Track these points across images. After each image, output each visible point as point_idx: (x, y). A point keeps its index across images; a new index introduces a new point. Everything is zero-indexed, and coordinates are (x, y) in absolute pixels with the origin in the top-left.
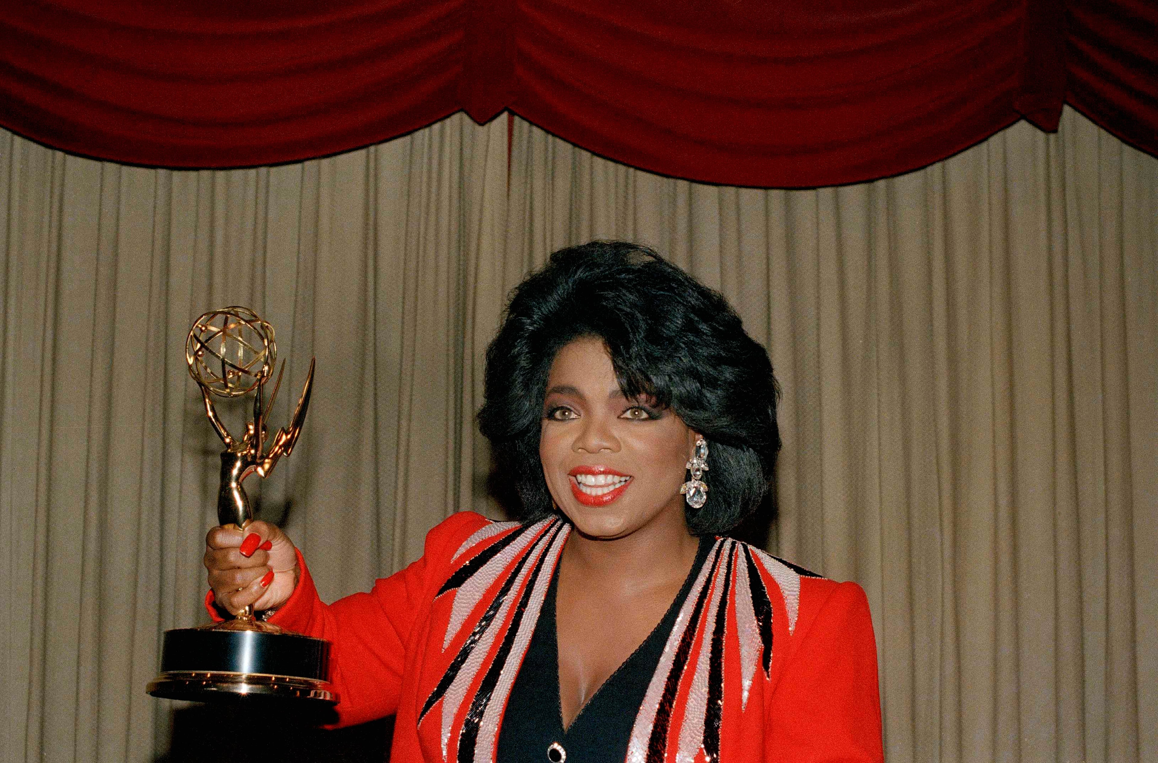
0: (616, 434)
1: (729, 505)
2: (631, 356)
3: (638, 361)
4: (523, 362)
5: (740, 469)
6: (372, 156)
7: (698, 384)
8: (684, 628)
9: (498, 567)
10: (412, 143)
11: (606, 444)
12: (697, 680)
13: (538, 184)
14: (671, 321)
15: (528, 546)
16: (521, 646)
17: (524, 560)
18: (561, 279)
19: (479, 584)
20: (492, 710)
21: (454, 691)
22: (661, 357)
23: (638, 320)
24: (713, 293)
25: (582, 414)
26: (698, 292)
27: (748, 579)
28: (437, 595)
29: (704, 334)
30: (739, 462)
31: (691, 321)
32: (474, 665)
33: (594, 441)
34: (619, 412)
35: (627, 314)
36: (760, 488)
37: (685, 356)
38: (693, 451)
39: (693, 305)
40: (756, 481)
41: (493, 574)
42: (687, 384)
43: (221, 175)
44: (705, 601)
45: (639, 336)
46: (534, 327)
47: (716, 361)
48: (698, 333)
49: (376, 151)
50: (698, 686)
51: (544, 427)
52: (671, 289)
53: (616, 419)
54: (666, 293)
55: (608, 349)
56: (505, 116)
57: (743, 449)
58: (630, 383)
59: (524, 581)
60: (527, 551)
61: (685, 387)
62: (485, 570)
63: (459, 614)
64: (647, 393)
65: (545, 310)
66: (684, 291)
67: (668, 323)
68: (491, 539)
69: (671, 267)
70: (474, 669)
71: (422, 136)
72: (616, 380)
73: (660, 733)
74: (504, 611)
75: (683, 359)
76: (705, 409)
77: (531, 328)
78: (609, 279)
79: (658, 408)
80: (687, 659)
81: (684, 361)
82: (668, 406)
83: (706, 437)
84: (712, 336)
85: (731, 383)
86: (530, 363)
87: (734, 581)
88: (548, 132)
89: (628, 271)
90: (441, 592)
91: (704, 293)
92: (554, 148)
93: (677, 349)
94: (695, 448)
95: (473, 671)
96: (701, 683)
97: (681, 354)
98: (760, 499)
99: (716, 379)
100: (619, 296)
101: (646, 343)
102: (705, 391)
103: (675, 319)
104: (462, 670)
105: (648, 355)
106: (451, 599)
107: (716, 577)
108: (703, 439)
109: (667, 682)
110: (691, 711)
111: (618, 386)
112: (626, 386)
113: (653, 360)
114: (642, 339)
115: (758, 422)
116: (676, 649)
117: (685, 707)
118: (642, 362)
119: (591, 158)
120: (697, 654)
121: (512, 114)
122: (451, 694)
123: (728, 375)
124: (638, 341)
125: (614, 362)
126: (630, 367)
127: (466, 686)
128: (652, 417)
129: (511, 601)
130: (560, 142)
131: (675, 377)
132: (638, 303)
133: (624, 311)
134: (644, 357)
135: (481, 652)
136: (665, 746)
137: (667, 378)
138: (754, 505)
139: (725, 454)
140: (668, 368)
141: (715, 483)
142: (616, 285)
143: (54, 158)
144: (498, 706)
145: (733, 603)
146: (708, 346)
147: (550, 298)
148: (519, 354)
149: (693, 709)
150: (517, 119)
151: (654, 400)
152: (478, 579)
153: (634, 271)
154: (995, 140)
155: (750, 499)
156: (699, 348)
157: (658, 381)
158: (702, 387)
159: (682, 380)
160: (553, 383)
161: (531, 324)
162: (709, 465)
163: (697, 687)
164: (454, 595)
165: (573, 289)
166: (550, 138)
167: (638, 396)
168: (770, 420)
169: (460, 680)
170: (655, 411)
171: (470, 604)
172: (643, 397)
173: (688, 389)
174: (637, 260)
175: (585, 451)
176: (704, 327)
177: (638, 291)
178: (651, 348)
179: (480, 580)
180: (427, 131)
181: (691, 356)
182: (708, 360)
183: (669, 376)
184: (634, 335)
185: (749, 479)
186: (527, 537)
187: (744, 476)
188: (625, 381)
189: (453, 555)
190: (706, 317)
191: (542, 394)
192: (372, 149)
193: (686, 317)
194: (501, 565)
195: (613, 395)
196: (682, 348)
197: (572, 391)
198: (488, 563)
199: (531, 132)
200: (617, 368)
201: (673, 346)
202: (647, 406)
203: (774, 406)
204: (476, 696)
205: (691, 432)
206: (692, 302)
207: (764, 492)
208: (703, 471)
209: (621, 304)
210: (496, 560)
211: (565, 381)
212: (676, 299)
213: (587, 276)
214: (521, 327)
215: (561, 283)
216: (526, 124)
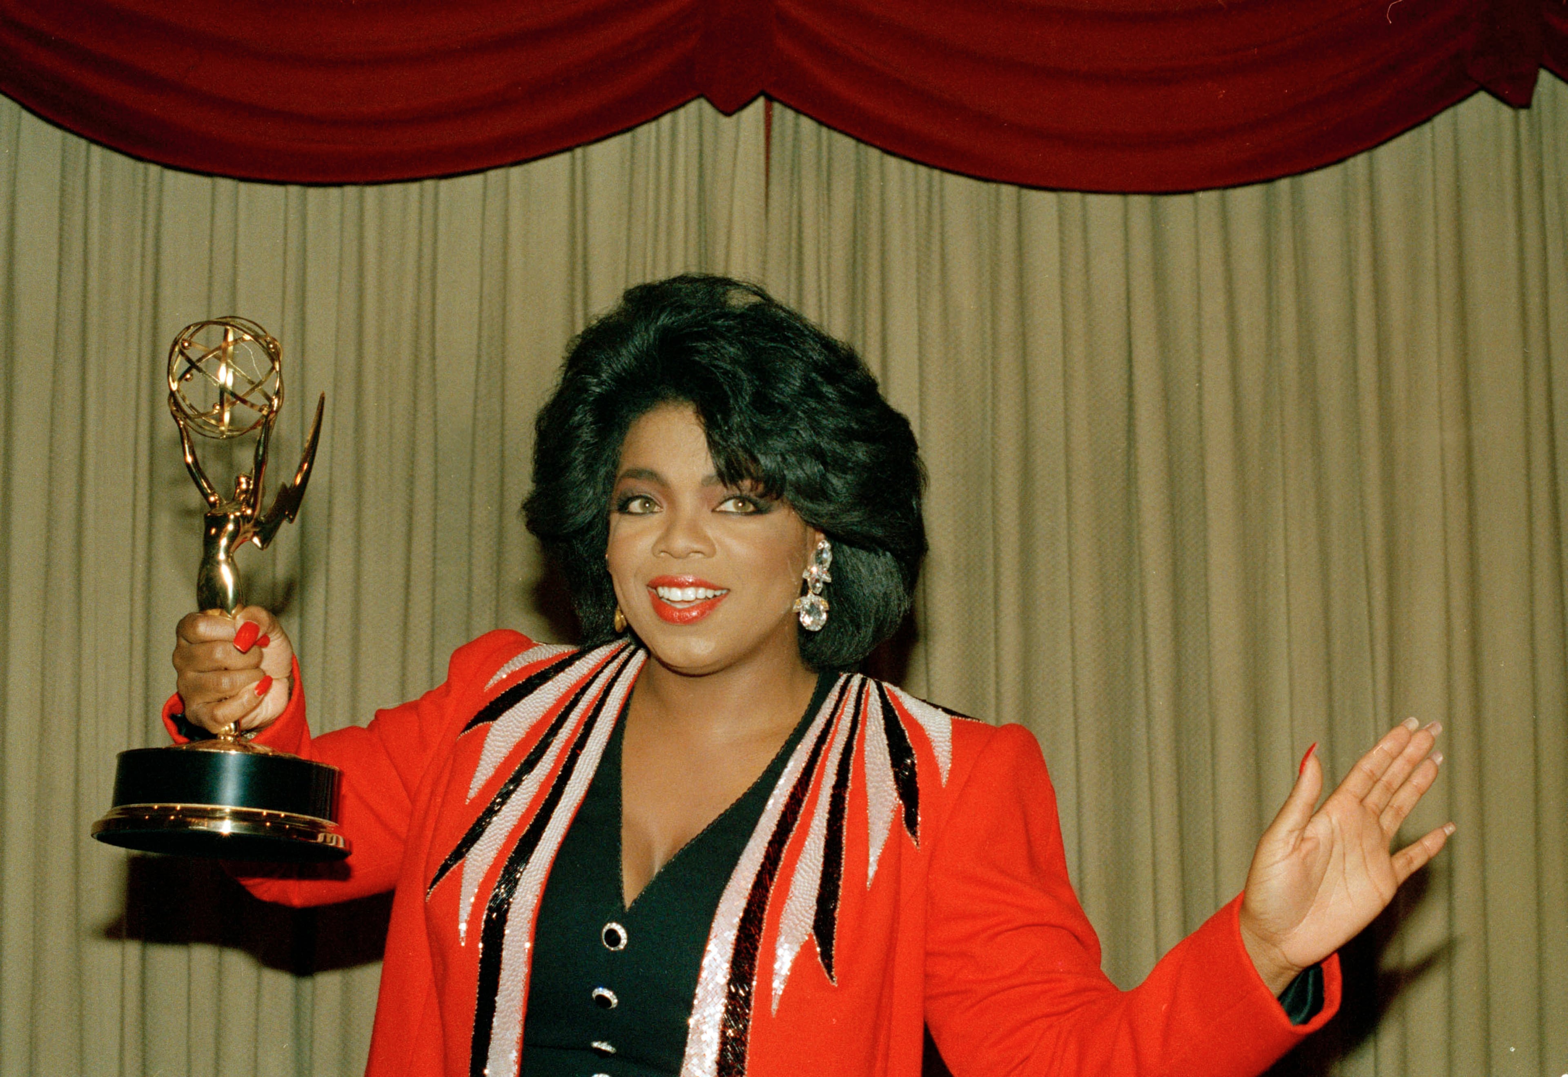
0: (710, 533)
1: (858, 627)
2: (730, 429)
3: (741, 436)
4: (586, 435)
5: (873, 580)
6: (579, 163)
7: (821, 467)
8: (794, 781)
9: (549, 698)
10: (634, 143)
11: (696, 547)
12: (808, 847)
13: (809, 195)
14: (787, 383)
15: (589, 674)
16: (574, 798)
17: (584, 690)
18: (640, 326)
19: (521, 718)
20: (531, 876)
21: (481, 851)
22: (771, 430)
23: (742, 380)
24: (840, 345)
25: (665, 505)
26: (821, 343)
27: (882, 722)
28: (463, 731)
29: (829, 399)
30: (872, 571)
31: (813, 382)
32: (509, 819)
33: (680, 542)
34: (715, 504)
35: (726, 373)
36: (898, 606)
37: (804, 429)
38: (812, 556)
39: (814, 361)
40: (894, 596)
41: (541, 706)
42: (807, 467)
43: (371, 192)
44: (824, 748)
45: (742, 402)
46: (603, 389)
47: (846, 436)
48: (820, 397)
49: (584, 156)
50: (810, 855)
51: (613, 524)
52: (786, 340)
53: (709, 513)
54: (779, 345)
55: (702, 419)
56: (760, 102)
57: (877, 554)
58: (729, 464)
59: (582, 717)
60: (588, 681)
61: (803, 470)
62: (531, 701)
63: (492, 754)
64: (753, 478)
65: (617, 367)
66: (803, 343)
67: (782, 386)
68: (541, 663)
69: (784, 310)
70: (508, 824)
71: (648, 132)
72: (710, 462)
73: (755, 912)
74: (553, 753)
75: (801, 432)
76: (830, 501)
77: (598, 390)
78: (703, 326)
79: (768, 498)
80: (796, 820)
81: (804, 436)
82: (779, 496)
83: (830, 536)
84: (840, 402)
85: (864, 466)
86: (596, 436)
87: (864, 725)
88: (821, 123)
89: (726, 316)
90: (469, 726)
91: (828, 344)
92: (830, 146)
93: (794, 419)
94: (814, 552)
95: (507, 827)
96: (814, 851)
97: (799, 426)
98: (899, 621)
99: (846, 460)
100: (715, 348)
101: (751, 411)
102: (830, 476)
103: (791, 380)
104: (492, 825)
105: (755, 427)
106: (483, 736)
107: (839, 719)
108: (825, 539)
109: (768, 848)
110: (800, 886)
111: (713, 469)
112: (724, 469)
113: (761, 434)
114: (746, 406)
115: (899, 518)
116: (781, 807)
117: (791, 880)
118: (747, 436)
119: (882, 159)
120: (810, 813)
121: (770, 99)
122: (476, 855)
123: (860, 455)
124: (741, 409)
125: (709, 436)
126: (729, 443)
127: (496, 846)
128: (759, 511)
129: (562, 742)
130: (837, 137)
131: (789, 456)
132: (743, 359)
133: (722, 368)
134: (748, 430)
135: (520, 803)
136: (760, 929)
137: (779, 459)
138: (891, 627)
139: (854, 560)
140: (780, 444)
141: (840, 599)
142: (712, 334)
143: (146, 175)
144: (540, 872)
145: (861, 751)
146: (835, 415)
147: (624, 352)
148: (580, 426)
149: (802, 884)
150: (777, 107)
151: (761, 487)
152: (520, 711)
153: (735, 317)
154: (1442, 121)
155: (885, 619)
156: (823, 418)
157: (767, 462)
158: (826, 470)
159: (800, 463)
160: (626, 465)
161: (597, 385)
162: (832, 575)
163: (808, 856)
164: (487, 730)
165: (655, 339)
166: (824, 130)
167: (740, 482)
168: (913, 514)
169: (489, 838)
170: (762, 502)
171: (508, 744)
172: (747, 484)
173: (809, 472)
174: (738, 300)
175: (668, 555)
176: (828, 390)
177: (742, 342)
178: (758, 418)
179: (523, 713)
180: (653, 125)
181: (813, 429)
182: (836, 434)
183: (782, 455)
184: (736, 401)
185: (885, 593)
186: (588, 663)
187: (879, 590)
188: (723, 462)
189: (489, 680)
190: (831, 378)
191: (611, 479)
192: (579, 152)
193: (805, 378)
194: (552, 696)
195: (706, 482)
196: (801, 418)
197: (653, 476)
198: (535, 693)
199: (797, 125)
200: (712, 444)
201: (788, 416)
202: (752, 495)
203: (919, 496)
204: (509, 858)
205: (810, 530)
206: (814, 357)
207: (905, 611)
208: (825, 583)
209: (719, 360)
210: (546, 689)
211: (644, 461)
212: (792, 352)
213: (673, 323)
214: (584, 389)
215: (639, 332)
216: (790, 114)
